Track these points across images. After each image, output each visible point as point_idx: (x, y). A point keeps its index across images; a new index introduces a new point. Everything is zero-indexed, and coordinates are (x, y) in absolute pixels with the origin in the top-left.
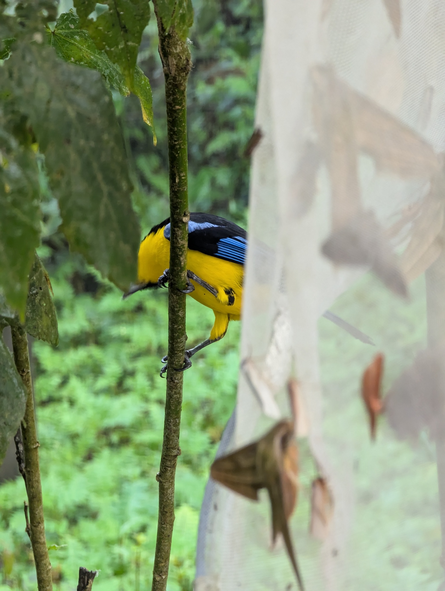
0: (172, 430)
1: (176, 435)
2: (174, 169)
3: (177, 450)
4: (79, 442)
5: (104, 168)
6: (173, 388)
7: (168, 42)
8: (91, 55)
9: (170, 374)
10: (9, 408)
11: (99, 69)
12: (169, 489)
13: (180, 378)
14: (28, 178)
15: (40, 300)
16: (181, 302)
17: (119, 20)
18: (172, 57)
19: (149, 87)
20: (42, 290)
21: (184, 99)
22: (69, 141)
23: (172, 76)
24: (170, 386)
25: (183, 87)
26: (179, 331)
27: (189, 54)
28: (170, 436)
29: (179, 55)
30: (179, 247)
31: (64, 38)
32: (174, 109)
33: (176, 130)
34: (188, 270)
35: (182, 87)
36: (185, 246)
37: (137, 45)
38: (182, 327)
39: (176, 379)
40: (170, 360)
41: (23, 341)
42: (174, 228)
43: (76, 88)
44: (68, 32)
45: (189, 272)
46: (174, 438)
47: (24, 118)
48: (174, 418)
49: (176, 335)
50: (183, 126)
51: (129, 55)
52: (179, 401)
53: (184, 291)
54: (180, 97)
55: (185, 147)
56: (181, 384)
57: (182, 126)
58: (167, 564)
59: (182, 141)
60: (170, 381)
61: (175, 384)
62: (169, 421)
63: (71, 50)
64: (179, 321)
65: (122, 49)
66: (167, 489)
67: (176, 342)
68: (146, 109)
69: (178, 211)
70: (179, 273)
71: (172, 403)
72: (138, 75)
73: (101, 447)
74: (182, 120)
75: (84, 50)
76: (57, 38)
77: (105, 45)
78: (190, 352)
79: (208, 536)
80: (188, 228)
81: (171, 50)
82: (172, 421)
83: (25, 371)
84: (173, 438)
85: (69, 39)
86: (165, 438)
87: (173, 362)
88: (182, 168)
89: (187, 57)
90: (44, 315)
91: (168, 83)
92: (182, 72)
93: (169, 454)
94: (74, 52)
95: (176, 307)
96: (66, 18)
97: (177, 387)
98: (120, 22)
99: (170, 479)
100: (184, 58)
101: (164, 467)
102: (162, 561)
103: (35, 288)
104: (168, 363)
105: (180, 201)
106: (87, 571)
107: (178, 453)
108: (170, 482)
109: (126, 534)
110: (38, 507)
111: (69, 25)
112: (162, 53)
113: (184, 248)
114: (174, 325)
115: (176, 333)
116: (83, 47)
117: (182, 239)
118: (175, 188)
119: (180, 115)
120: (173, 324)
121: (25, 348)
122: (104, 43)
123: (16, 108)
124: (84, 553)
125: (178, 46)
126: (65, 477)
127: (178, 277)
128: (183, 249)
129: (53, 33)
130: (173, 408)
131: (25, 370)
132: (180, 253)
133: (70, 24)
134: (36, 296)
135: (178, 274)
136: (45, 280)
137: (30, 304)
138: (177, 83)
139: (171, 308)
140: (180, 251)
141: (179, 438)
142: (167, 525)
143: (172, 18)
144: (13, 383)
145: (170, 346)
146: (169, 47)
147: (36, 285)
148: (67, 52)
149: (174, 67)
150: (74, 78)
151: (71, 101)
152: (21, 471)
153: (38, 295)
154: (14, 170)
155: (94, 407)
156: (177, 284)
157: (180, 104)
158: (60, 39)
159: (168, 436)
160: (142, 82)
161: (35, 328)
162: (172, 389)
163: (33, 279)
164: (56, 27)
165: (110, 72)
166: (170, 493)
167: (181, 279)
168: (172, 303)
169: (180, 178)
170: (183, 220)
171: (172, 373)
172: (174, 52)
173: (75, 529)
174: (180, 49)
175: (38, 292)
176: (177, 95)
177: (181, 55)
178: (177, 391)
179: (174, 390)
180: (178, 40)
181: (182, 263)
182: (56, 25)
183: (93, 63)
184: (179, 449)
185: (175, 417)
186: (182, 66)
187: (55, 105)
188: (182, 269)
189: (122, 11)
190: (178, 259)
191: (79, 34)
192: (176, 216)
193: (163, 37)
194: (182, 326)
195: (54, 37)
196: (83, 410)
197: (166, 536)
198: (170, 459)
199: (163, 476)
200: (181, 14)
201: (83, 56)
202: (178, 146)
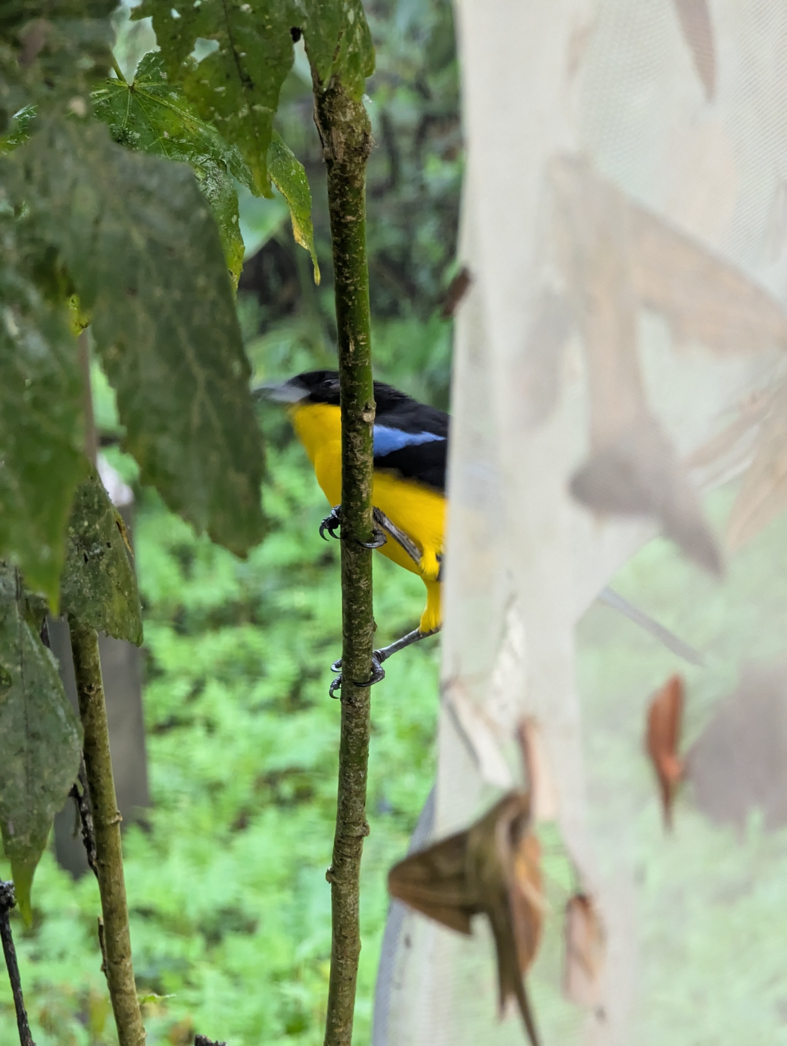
0: (352, 791)
1: (360, 800)
2: (346, 329)
3: (361, 826)
4: (224, 798)
5: (198, 337)
6: (353, 717)
7: (330, 103)
8: (199, 127)
9: (348, 692)
10: (51, 760)
11: (214, 150)
12: (350, 895)
13: (364, 698)
14: (60, 358)
15: (108, 566)
16: (363, 564)
17: (238, 66)
18: (337, 129)
19: (304, 181)
20: (111, 549)
21: (360, 203)
22: (133, 291)
23: (339, 163)
24: (347, 713)
25: (359, 183)
26: (361, 616)
27: (367, 124)
28: (350, 802)
29: (350, 127)
30: (358, 467)
31: (150, 97)
32: (343, 221)
33: (348, 258)
34: (374, 507)
35: (356, 181)
36: (368, 464)
37: (271, 110)
38: (366, 609)
39: (358, 700)
40: (346, 667)
41: (88, 634)
42: (348, 433)
43: (147, 194)
44: (157, 86)
45: (377, 511)
46: (356, 806)
47: (52, 252)
48: (355, 770)
49: (356, 622)
50: (360, 251)
51: (256, 129)
52: (364, 740)
53: (368, 544)
54: (353, 200)
55: (364, 288)
56: (366, 709)
57: (358, 251)
58: (348, 1030)
59: (359, 278)
60: (348, 705)
61: (355, 710)
62: (347, 774)
63: (164, 119)
64: (360, 598)
65: (245, 119)
66: (346, 896)
67: (355, 634)
68: (299, 219)
69: (355, 402)
70: (359, 513)
71: (352, 743)
72: (284, 160)
73: (263, 805)
74: (358, 241)
75: (187, 117)
76: (138, 97)
77: (214, 111)
78: (382, 652)
79: (394, 994)
80: (373, 433)
81: (336, 117)
82: (352, 775)
83: (93, 688)
84: (353, 805)
85: (161, 99)
86: (341, 804)
87: (352, 670)
88: (360, 327)
89: (364, 128)
90: (115, 591)
91: (331, 175)
92: (356, 156)
93: (349, 834)
94: (169, 121)
95: (354, 573)
96: (153, 61)
97: (359, 715)
98: (240, 71)
99: (351, 878)
100: (359, 130)
101: (340, 858)
102: (340, 1024)
103: (98, 544)
104: (343, 672)
105: (357, 384)
106: (209, 1042)
107: (364, 832)
108: (350, 884)
109: (306, 960)
110: (120, 928)
111: (160, 73)
112: (321, 122)
113: (367, 467)
114: (352, 606)
115: (355, 619)
116: (186, 112)
117: (362, 452)
118: (348, 361)
119: (354, 232)
120: (351, 603)
121: (94, 646)
122: (212, 109)
123: (38, 233)
124: (232, 994)
125: (348, 111)
126: (199, 860)
127: (356, 520)
128: (365, 470)
129: (132, 88)
130: (354, 752)
131: (93, 686)
132: (360, 477)
133: (162, 71)
134: (101, 558)
135: (356, 515)
136: (117, 529)
137: (90, 573)
138: (347, 175)
139: (346, 573)
140: (359, 473)
141: (364, 805)
142: (347, 961)
143: (335, 62)
144: (57, 716)
145: (346, 643)
146: (333, 113)
147: (100, 540)
148: (155, 122)
149: (343, 148)
150: (143, 179)
151: (137, 219)
152: (91, 863)
153: (104, 556)
154: (36, 344)
155: (250, 735)
156: (355, 532)
157: (354, 213)
158: (143, 98)
159: (345, 802)
160: (291, 173)
161: (100, 616)
162: (350, 720)
163: (95, 528)
164: (137, 77)
165: (234, 156)
166: (352, 903)
167: (363, 522)
168: (347, 565)
169: (357, 343)
170: (363, 418)
171: (350, 689)
172: (341, 121)
173: (217, 952)
174: (352, 115)
175: (103, 551)
176: (348, 197)
177: (353, 125)
178: (360, 722)
179: (355, 721)
180: (347, 100)
181: (364, 495)
182: (137, 75)
183: (202, 141)
184: (366, 825)
185: (357, 768)
186: (355, 145)
187: (110, 227)
188: (364, 506)
189: (243, 52)
190: (355, 487)
191: (179, 90)
192: (352, 411)
193: (322, 94)
194: (366, 606)
195: (133, 95)
196: (229, 739)
197: (345, 980)
198: (349, 842)
199: (337, 873)
200: (350, 53)
201: (185, 128)
202: (352, 288)
